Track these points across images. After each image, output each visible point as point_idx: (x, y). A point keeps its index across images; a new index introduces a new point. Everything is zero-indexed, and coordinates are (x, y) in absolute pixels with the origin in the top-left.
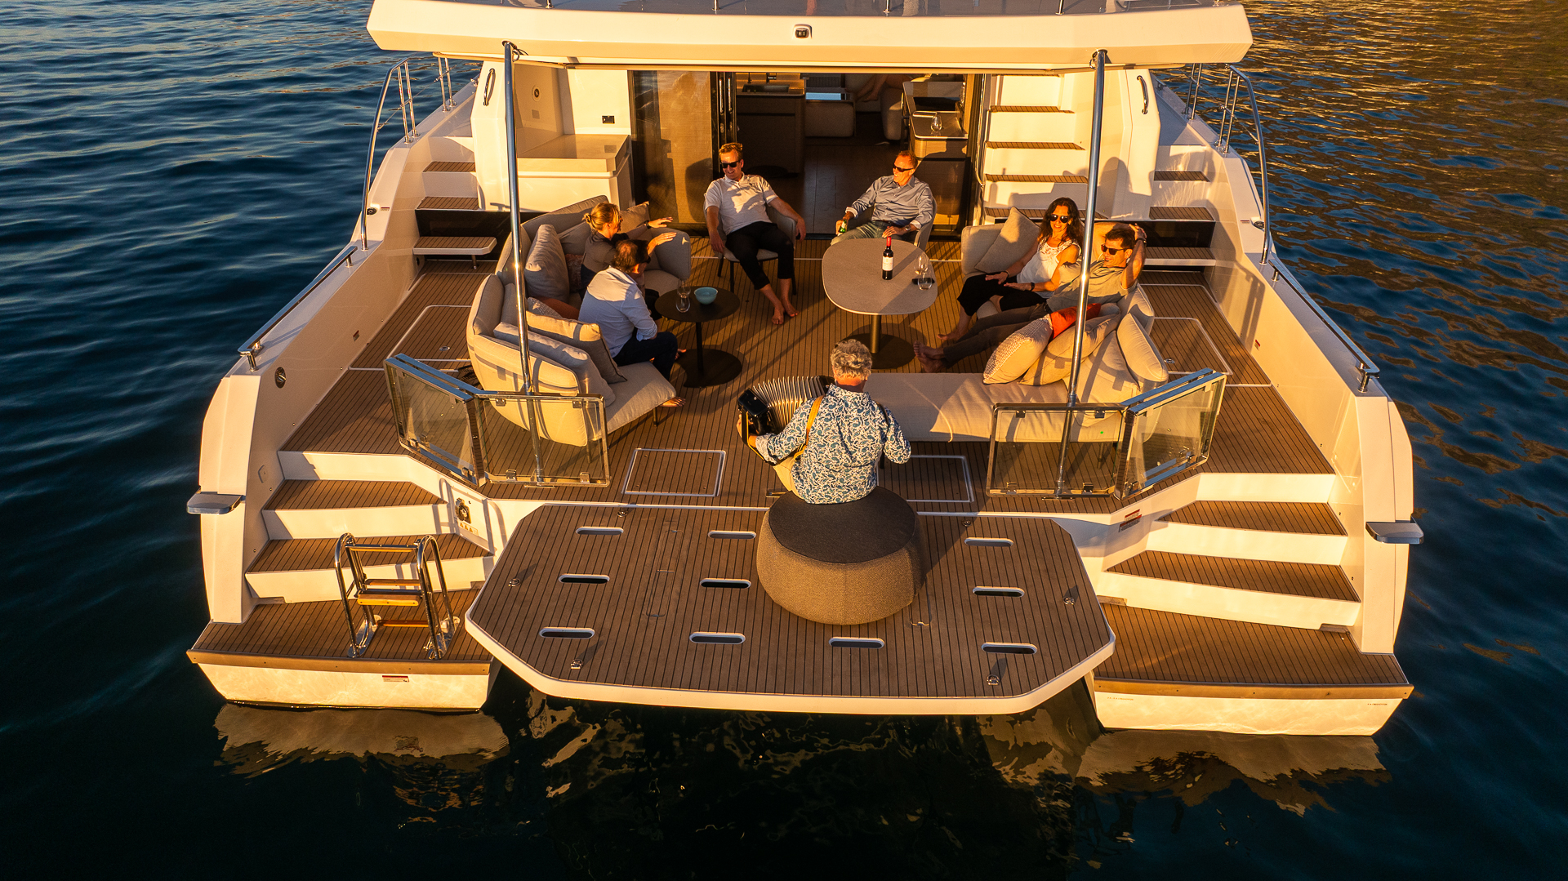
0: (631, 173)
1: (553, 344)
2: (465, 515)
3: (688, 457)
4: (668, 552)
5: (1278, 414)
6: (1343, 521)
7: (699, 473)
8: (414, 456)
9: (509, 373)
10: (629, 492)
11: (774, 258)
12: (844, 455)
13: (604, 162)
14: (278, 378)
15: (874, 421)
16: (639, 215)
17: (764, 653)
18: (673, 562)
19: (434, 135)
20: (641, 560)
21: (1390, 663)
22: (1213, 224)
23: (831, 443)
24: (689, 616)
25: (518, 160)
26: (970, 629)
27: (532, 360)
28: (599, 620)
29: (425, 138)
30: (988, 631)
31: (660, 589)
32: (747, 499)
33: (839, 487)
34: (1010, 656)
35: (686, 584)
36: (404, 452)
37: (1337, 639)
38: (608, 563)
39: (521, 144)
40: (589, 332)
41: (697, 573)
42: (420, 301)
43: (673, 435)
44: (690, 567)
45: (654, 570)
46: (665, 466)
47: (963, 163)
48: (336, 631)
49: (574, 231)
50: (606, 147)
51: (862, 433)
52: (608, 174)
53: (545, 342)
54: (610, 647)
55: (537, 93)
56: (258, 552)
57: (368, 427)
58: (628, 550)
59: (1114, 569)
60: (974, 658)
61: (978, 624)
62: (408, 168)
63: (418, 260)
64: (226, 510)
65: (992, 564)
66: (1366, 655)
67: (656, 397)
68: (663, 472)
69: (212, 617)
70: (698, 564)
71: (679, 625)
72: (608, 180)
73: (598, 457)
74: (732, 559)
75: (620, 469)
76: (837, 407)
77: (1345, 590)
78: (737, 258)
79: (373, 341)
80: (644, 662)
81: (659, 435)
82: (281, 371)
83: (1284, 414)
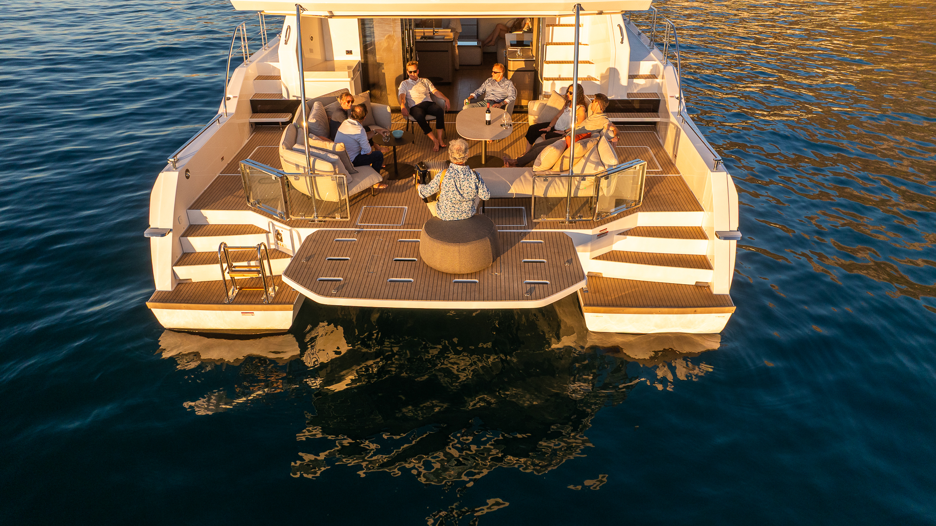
0: (361, 78)
1: (321, 152)
2: (280, 238)
3: (389, 210)
4: (378, 248)
5: (681, 187)
6: (707, 233)
7: (394, 216)
8: (254, 211)
9: (301, 167)
10: (360, 224)
11: (434, 120)
12: (458, 196)
13: (347, 73)
14: (186, 174)
15: (471, 179)
16: (364, 97)
17: (422, 286)
18: (381, 251)
19: (258, 62)
20: (365, 251)
21: (727, 298)
22: (659, 101)
23: (452, 190)
24: (387, 272)
25: (304, 72)
26: (519, 275)
27: (312, 159)
28: (345, 275)
29: (254, 64)
30: (527, 276)
31: (374, 262)
32: (417, 226)
33: (458, 212)
34: (537, 286)
35: (386, 260)
36: (250, 209)
37: (703, 288)
38: (349, 252)
39: (305, 65)
40: (340, 147)
41: (392, 256)
42: (253, 145)
43: (381, 200)
44: (388, 253)
45: (371, 255)
46: (377, 213)
47: (534, 72)
48: (218, 293)
49: (332, 106)
50: (348, 67)
51: (466, 185)
52: (349, 79)
53: (318, 152)
54: (350, 284)
55: (312, 38)
56: (179, 257)
57: (231, 199)
58: (359, 247)
59: (596, 258)
60: (520, 286)
61: (523, 273)
62: (246, 78)
63: (252, 125)
64: (163, 235)
65: (533, 250)
66: (716, 295)
67: (373, 180)
68: (376, 216)
69: (157, 288)
70: (392, 252)
71: (382, 276)
72: (349, 82)
73: (344, 210)
74: (409, 250)
75: (355, 215)
76: (454, 173)
77: (707, 265)
78: (415, 119)
79: (230, 163)
80: (366, 289)
81: (374, 201)
82: (187, 171)
83: (684, 187)
